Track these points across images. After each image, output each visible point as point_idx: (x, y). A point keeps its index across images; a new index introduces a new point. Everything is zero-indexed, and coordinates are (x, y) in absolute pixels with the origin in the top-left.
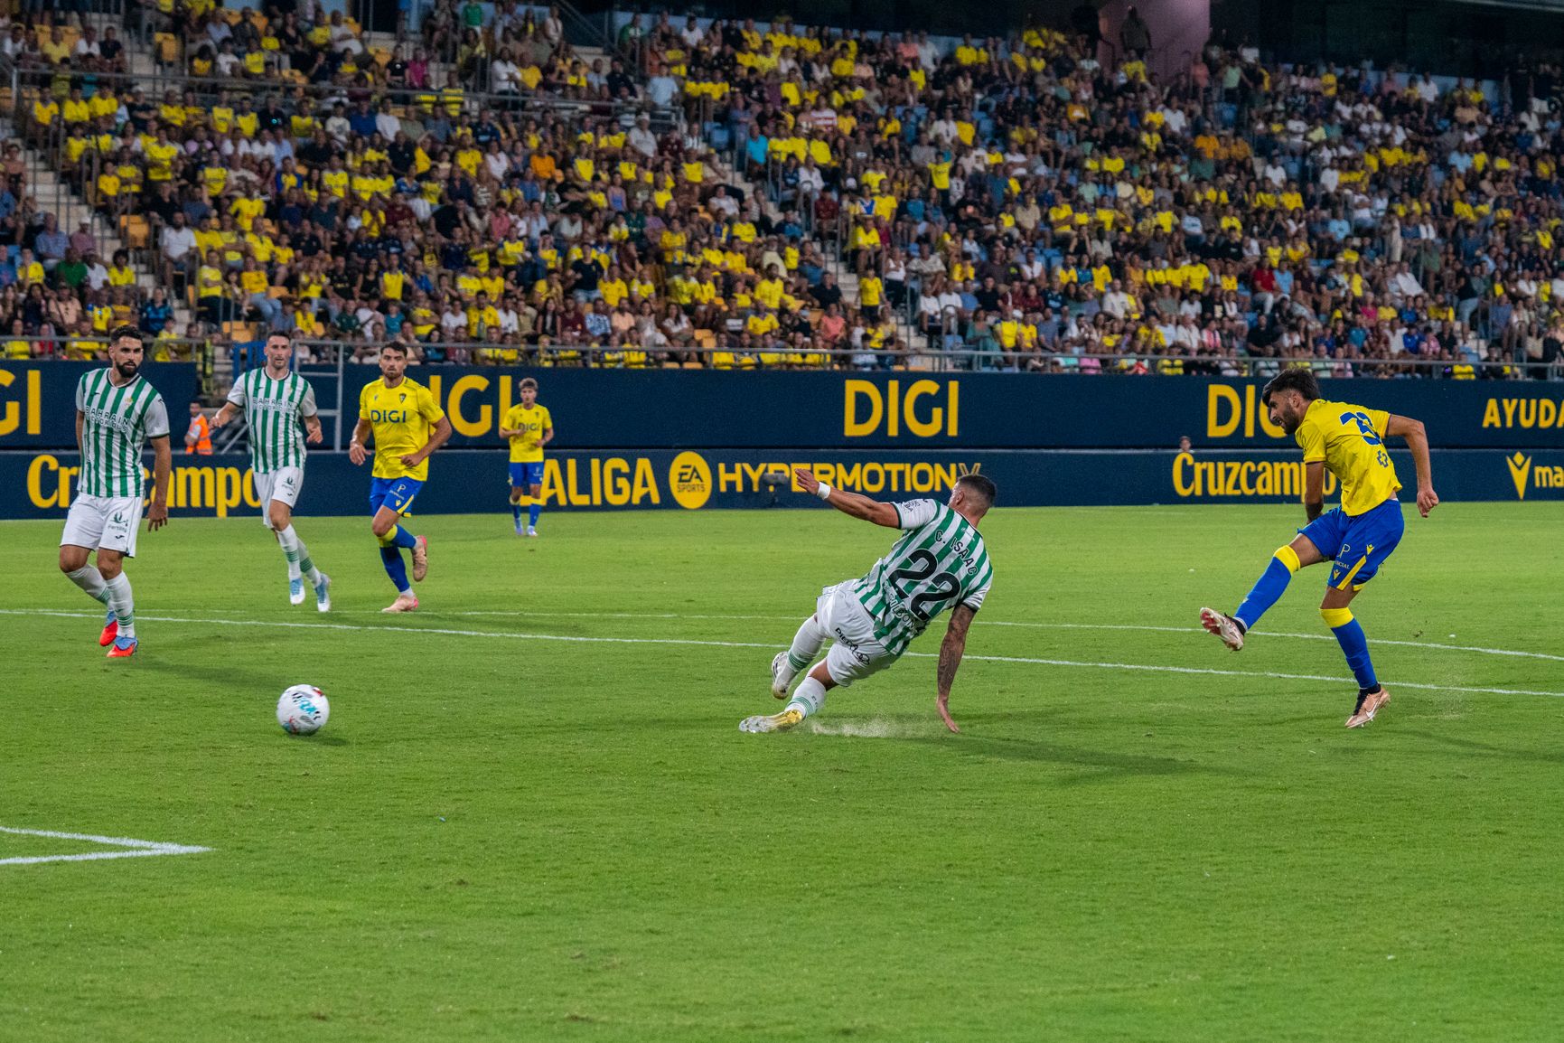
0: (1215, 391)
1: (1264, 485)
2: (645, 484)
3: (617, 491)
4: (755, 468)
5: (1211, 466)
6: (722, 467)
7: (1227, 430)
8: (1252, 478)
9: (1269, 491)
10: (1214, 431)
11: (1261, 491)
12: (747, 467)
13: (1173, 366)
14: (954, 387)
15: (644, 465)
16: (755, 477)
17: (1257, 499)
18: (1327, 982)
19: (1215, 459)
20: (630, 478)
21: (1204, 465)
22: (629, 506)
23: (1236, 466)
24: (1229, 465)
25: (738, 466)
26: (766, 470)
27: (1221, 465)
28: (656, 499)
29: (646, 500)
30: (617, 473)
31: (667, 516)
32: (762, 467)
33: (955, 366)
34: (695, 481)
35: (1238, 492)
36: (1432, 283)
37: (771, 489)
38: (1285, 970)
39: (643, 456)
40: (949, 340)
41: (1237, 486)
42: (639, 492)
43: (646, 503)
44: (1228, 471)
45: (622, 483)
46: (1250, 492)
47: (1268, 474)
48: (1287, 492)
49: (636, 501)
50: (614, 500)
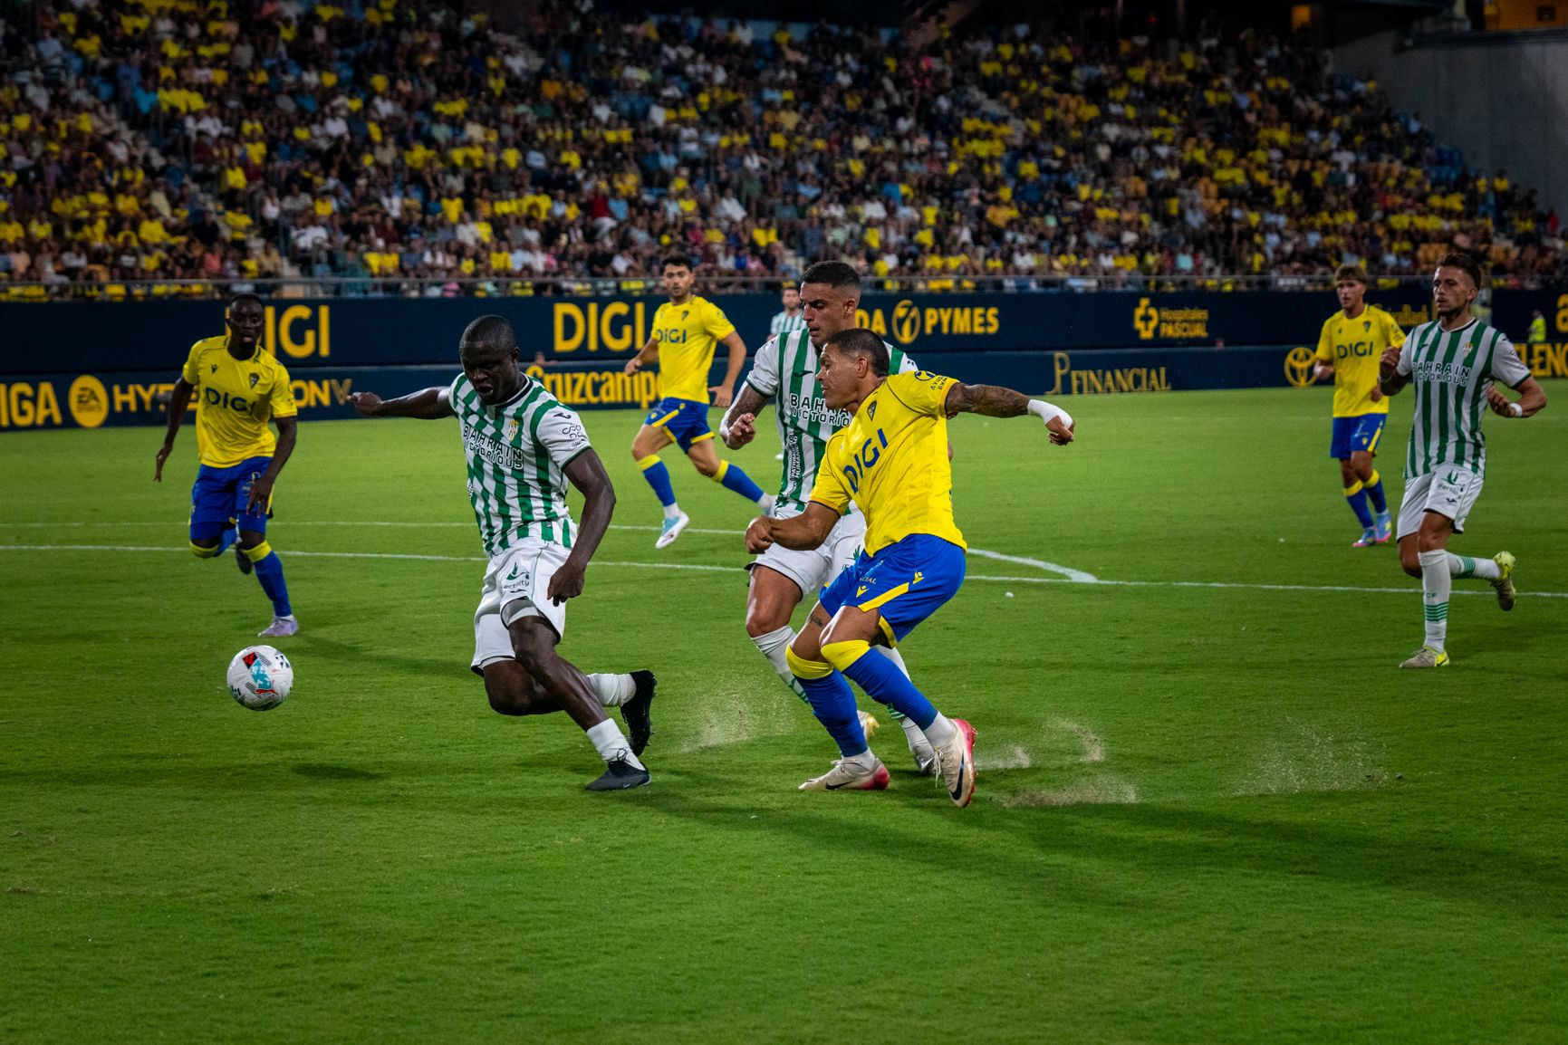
0: (561, 309)
1: (608, 393)
2: (47, 406)
3: (23, 413)
4: (146, 388)
5: (558, 377)
6: (117, 389)
7: (572, 345)
8: (596, 387)
9: (612, 398)
10: (561, 345)
11: (605, 399)
12: (140, 388)
13: (523, 287)
14: (324, 312)
15: (46, 389)
16: (147, 396)
17: (601, 406)
18: (697, 840)
19: (563, 371)
20: (34, 400)
21: (553, 377)
22: (33, 427)
23: (581, 377)
24: (576, 375)
25: (131, 388)
26: (157, 391)
27: (568, 377)
28: (57, 419)
29: (49, 419)
30: (22, 397)
31: (68, 436)
32: (153, 388)
33: (326, 293)
34: (93, 403)
35: (583, 401)
36: (753, 208)
37: (162, 407)
38: (659, 831)
39: (46, 380)
40: (319, 269)
41: (583, 394)
42: (42, 413)
43: (49, 424)
44: (574, 382)
45: (27, 405)
46: (594, 400)
47: (611, 383)
48: (628, 398)
49: (40, 421)
50: (21, 421)
